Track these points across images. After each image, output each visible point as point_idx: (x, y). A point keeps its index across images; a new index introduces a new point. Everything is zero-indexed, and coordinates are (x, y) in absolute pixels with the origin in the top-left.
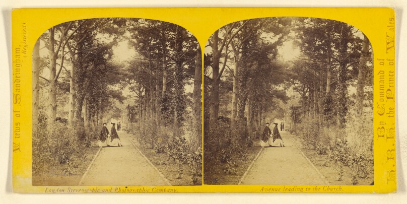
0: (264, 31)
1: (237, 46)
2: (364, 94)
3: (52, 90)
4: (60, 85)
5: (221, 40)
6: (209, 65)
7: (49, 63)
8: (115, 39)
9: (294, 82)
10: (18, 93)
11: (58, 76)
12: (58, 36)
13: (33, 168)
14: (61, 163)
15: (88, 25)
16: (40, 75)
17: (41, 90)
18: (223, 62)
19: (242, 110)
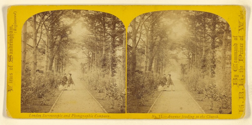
0: (164, 17)
1: (147, 26)
2: (227, 56)
3: (34, 53)
4: (39, 49)
5: (137, 22)
6: (130, 38)
7: (33, 36)
8: (74, 21)
9: (183, 49)
10: (11, 54)
11: (38, 44)
12: (38, 19)
13: (21, 100)
14: (39, 98)
15: (57, 13)
16: (27, 43)
17: (27, 52)
18: (139, 36)
19: (151, 66)
